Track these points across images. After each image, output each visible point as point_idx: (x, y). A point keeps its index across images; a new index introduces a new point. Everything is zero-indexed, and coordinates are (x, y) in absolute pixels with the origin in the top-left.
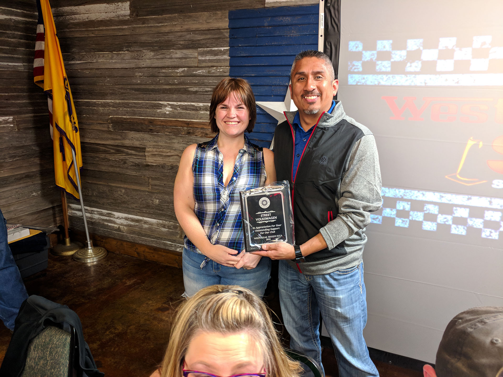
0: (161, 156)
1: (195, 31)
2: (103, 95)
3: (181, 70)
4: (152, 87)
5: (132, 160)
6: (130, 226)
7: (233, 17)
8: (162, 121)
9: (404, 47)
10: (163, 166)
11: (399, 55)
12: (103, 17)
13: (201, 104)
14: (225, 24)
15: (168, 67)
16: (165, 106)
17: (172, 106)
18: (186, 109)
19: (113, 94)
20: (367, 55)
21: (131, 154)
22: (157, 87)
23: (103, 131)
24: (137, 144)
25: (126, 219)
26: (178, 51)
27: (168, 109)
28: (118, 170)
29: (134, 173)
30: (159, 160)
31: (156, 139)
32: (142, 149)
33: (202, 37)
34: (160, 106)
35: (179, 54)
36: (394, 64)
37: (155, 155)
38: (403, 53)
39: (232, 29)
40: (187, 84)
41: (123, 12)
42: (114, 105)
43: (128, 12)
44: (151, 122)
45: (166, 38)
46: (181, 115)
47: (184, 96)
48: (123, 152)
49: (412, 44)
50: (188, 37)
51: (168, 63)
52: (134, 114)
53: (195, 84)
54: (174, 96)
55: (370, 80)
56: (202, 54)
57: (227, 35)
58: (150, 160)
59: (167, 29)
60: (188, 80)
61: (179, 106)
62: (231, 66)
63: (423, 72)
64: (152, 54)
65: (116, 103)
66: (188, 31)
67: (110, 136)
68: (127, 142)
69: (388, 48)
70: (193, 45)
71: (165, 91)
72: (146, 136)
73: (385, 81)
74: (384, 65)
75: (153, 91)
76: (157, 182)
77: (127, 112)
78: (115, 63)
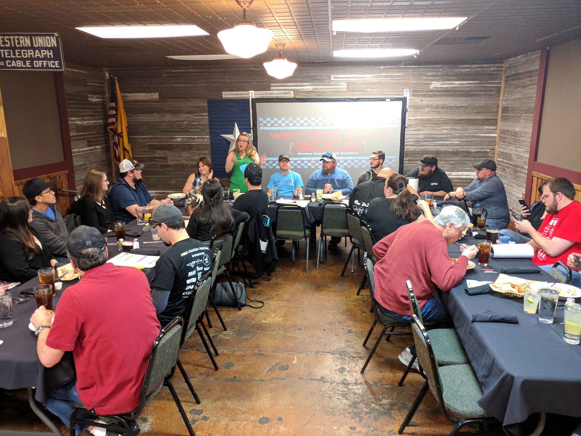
0: (176, 160)
1: (191, 107)
2: (142, 134)
3: (185, 122)
4: (171, 130)
5: (159, 164)
6: (159, 196)
7: (210, 102)
8: (176, 145)
9: (273, 120)
10: (177, 165)
11: (272, 122)
12: (143, 98)
13: (196, 137)
14: (205, 104)
15: (179, 121)
16: (178, 138)
17: (181, 138)
18: (189, 139)
19: (149, 134)
20: (264, 122)
21: (159, 161)
22: (173, 130)
23: (141, 151)
24: (162, 156)
25: (156, 193)
26: (184, 115)
27: (179, 139)
28: (151, 169)
29: (161, 170)
30: (175, 162)
31: (173, 153)
32: (166, 158)
33: (196, 109)
34: (175, 138)
35: (184, 116)
36: (271, 124)
37: (172, 160)
38: (273, 121)
39: (209, 107)
40: (189, 128)
41: (155, 97)
42: (149, 138)
43: (158, 97)
44: (170, 145)
45: (177, 109)
46: (186, 142)
47: (188, 133)
48: (154, 160)
49: (275, 119)
50: (189, 109)
51: (179, 119)
52: (161, 142)
53: (193, 129)
54: (183, 133)
55: (266, 128)
56: (196, 116)
57: (207, 109)
58: (170, 163)
59: (178, 105)
60: (189, 127)
61: (185, 138)
62: (209, 121)
63: (278, 126)
64: (171, 115)
65: (151, 138)
66: (189, 106)
67: (146, 153)
68: (157, 155)
69: (269, 120)
70: (191, 112)
71: (177, 131)
72: (168, 152)
73: (269, 129)
74: (269, 125)
75: (171, 131)
76: (174, 173)
77: (157, 142)
78: (150, 119)
